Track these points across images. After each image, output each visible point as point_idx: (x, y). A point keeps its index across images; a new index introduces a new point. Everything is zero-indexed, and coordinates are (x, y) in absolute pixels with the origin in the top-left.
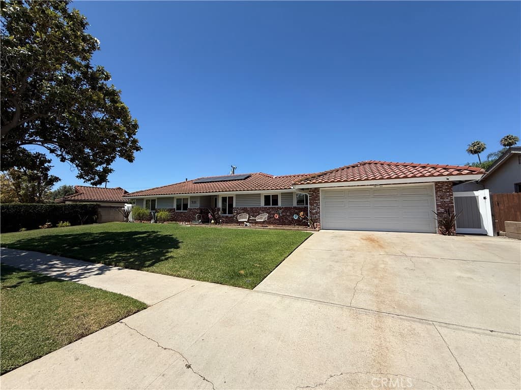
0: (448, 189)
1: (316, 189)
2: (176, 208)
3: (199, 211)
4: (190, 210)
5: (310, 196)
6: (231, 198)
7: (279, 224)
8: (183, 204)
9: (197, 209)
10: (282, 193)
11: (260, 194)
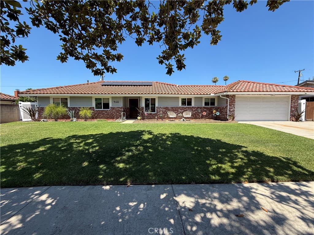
0: (297, 99)
1: (234, 95)
2: (95, 106)
3: (123, 110)
4: (113, 108)
5: (229, 100)
6: (153, 100)
7: (192, 119)
8: (103, 103)
9: (121, 108)
10: (195, 97)
11: (178, 97)
